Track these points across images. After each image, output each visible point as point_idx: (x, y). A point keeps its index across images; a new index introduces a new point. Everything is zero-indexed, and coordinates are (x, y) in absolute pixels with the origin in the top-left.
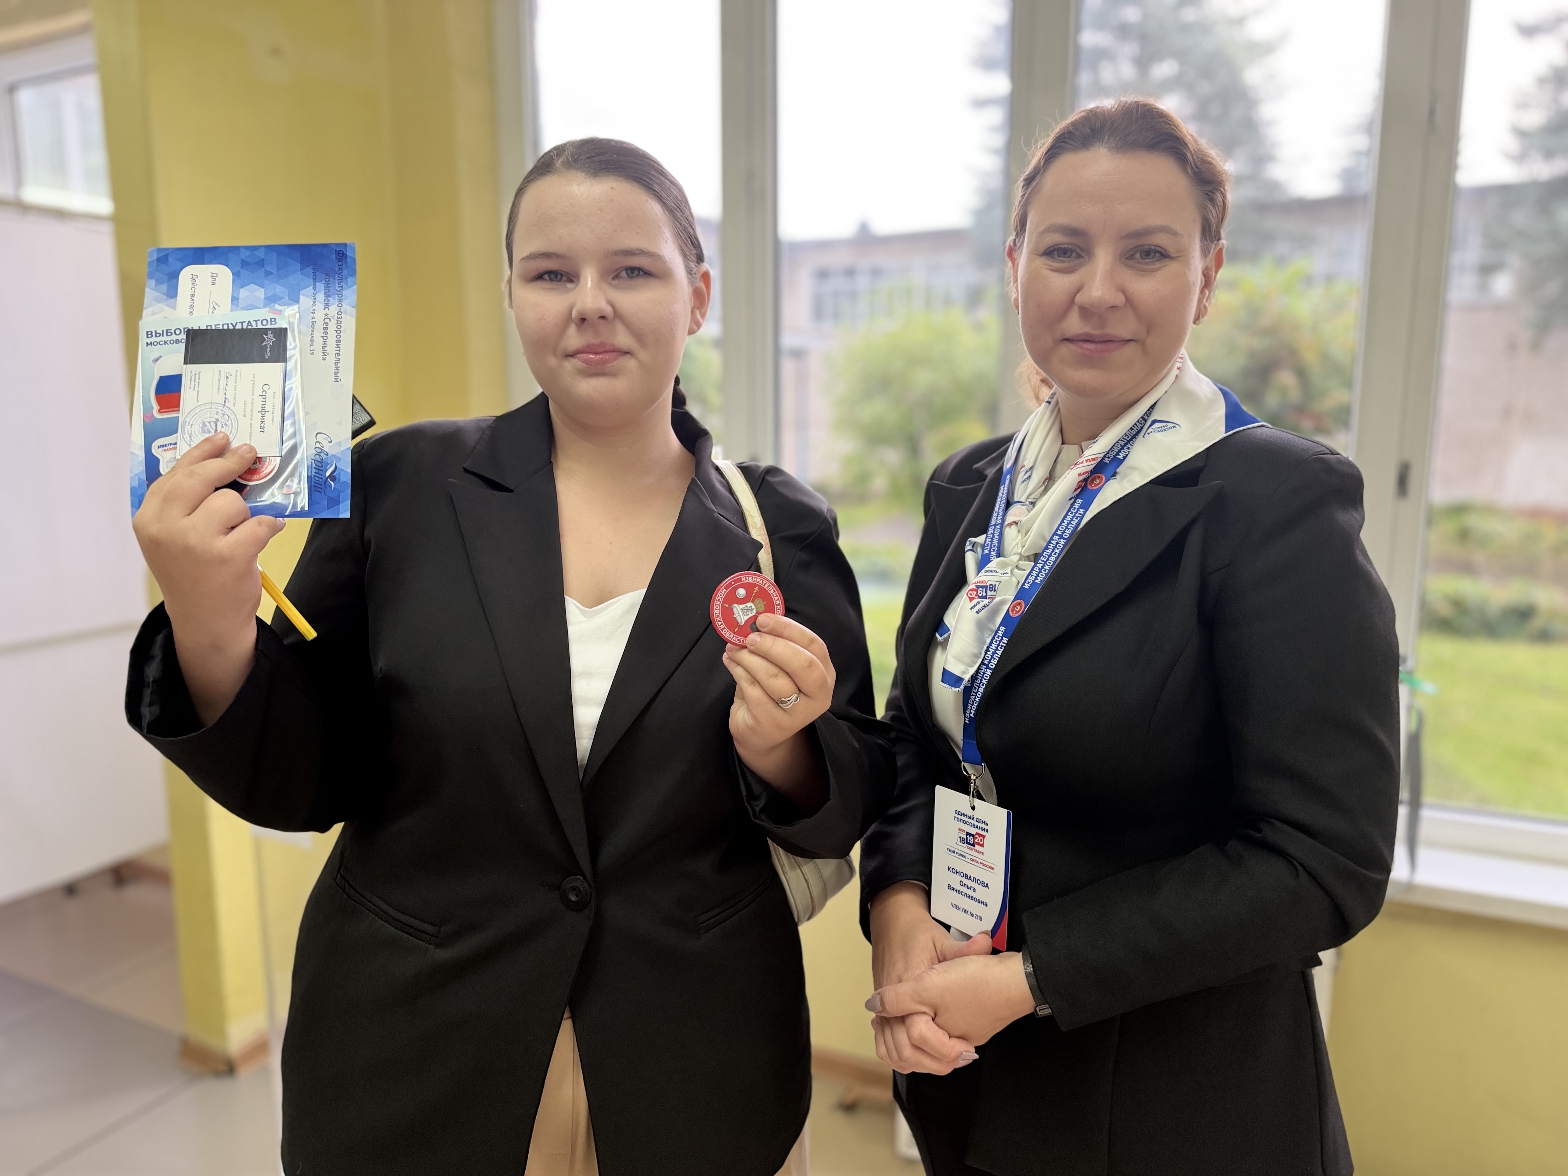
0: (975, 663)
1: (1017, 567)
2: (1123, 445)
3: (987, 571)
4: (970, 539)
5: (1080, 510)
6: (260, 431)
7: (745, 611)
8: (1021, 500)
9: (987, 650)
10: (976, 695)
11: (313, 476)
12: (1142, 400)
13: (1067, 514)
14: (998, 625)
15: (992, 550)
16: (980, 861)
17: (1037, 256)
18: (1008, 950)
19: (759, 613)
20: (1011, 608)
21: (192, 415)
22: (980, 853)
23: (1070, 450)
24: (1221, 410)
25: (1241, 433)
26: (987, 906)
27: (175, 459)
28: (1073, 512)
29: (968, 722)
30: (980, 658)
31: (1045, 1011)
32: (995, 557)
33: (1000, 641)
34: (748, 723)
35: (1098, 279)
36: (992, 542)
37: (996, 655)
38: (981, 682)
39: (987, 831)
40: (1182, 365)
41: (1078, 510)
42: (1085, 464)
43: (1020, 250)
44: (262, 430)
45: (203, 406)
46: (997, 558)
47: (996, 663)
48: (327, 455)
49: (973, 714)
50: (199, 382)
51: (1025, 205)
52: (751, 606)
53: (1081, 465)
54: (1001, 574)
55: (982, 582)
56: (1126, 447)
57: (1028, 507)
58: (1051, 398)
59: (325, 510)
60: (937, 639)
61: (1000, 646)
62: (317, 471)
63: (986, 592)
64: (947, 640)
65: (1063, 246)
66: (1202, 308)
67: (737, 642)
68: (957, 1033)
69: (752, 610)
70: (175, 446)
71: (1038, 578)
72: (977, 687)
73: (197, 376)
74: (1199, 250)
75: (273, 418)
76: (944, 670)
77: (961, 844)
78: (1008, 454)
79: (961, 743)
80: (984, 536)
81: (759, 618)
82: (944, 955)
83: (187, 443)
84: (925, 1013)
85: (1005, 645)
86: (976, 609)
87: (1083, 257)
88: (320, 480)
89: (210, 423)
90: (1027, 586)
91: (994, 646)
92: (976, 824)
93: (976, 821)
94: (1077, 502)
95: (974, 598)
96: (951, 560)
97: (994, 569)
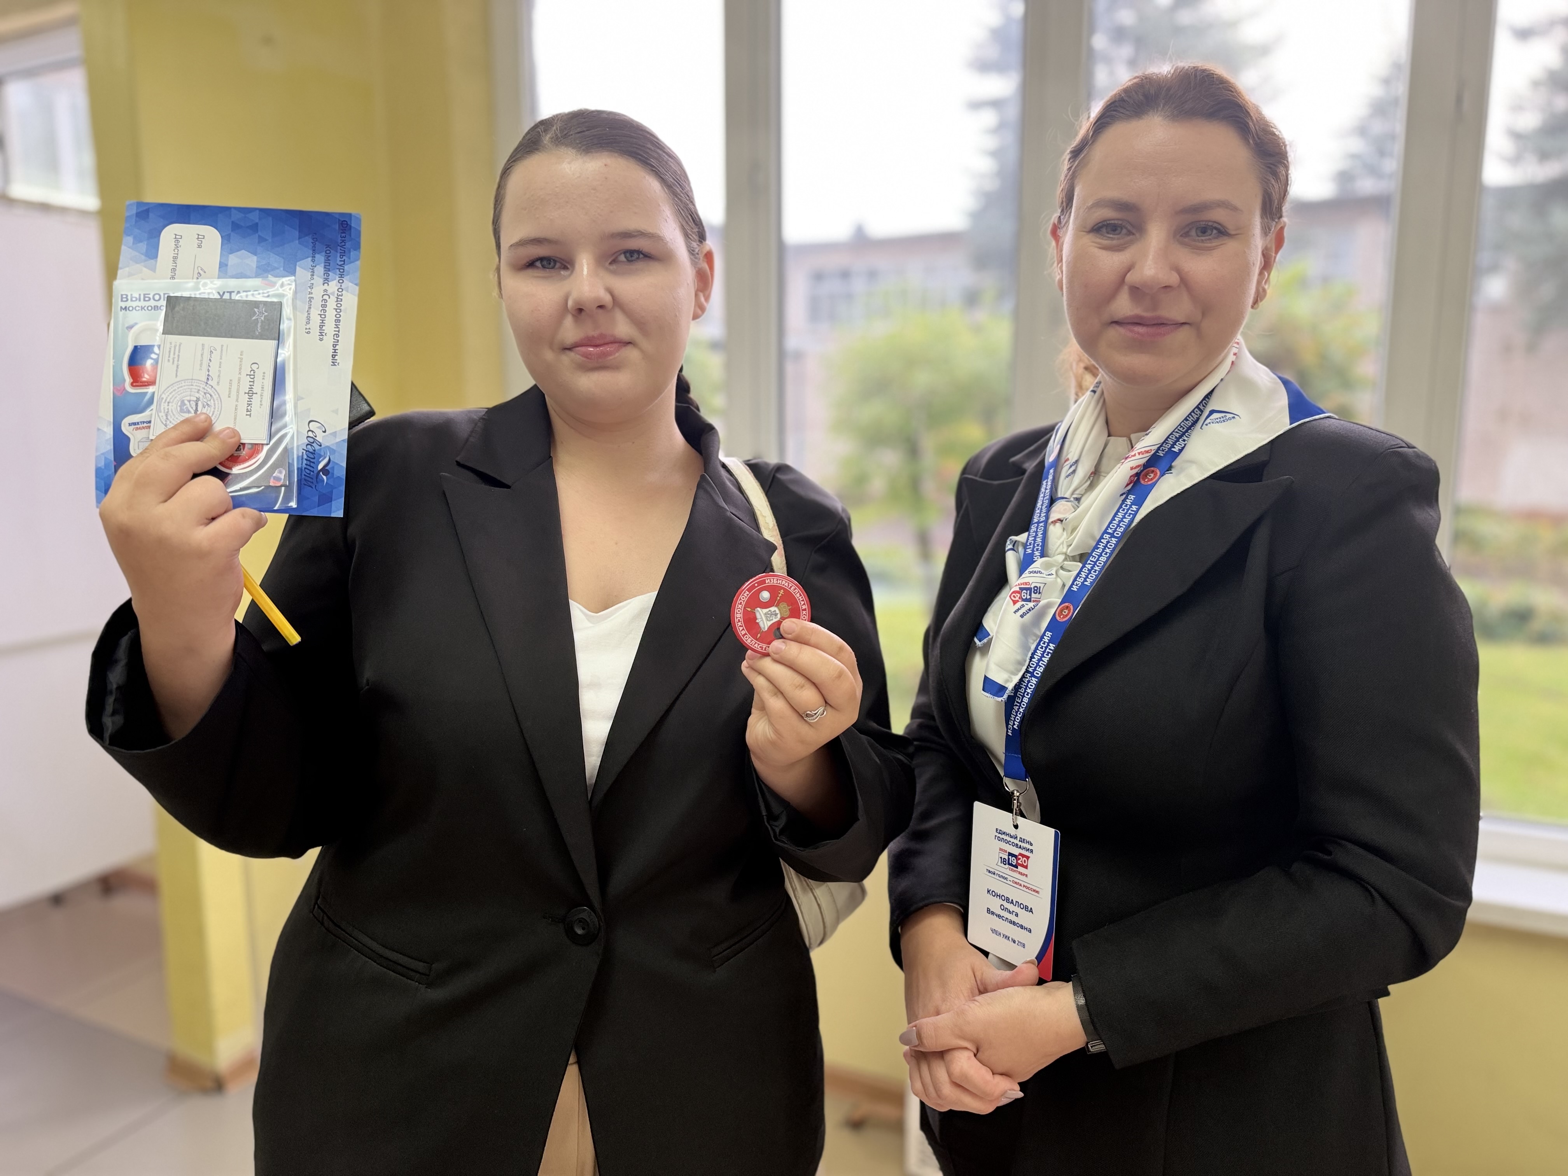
0: (1019, 671)
1: (1062, 568)
2: (1178, 437)
3: (1031, 572)
4: (1010, 538)
5: (1133, 506)
6: (247, 415)
7: (769, 615)
8: (1065, 496)
9: (1032, 657)
10: (1020, 706)
11: (303, 469)
12: (1196, 388)
13: (1118, 511)
14: (1043, 630)
15: (1035, 550)
16: (1023, 884)
17: (1084, 233)
18: (1054, 979)
19: (783, 618)
20: (1057, 612)
21: (170, 391)
22: (1024, 875)
23: (1118, 443)
24: (1283, 400)
25: (1307, 425)
26: (1030, 932)
27: (149, 439)
28: (1124, 509)
29: (1011, 734)
30: (1024, 665)
31: (1097, 1047)
32: (1039, 557)
33: (1046, 648)
34: (769, 737)
35: (1151, 257)
36: (1035, 540)
37: (1041, 662)
38: (1025, 692)
39: (1032, 851)
40: (1238, 351)
41: (1131, 507)
42: (1138, 457)
43: (1065, 228)
44: (248, 413)
45: (183, 382)
46: (1041, 558)
47: (1041, 671)
48: (321, 446)
49: (1016, 725)
50: (179, 356)
51: (1071, 179)
52: (775, 611)
53: (1133, 458)
54: (1046, 575)
55: (1026, 584)
56: (1182, 439)
57: (1073, 504)
58: (1096, 387)
59: (316, 507)
60: (976, 644)
61: (1046, 653)
62: (308, 463)
63: (1030, 595)
64: (988, 645)
65: (1113, 222)
66: (1261, 290)
67: (760, 650)
68: (1000, 1070)
69: (776, 615)
70: (149, 425)
71: (1088, 579)
72: (1021, 697)
73: (177, 348)
74: (1259, 227)
75: (261, 401)
76: (986, 678)
77: (1002, 865)
78: (1050, 447)
79: (1002, 757)
80: (1026, 534)
81: (783, 622)
82: (985, 985)
83: (162, 422)
84: (966, 1048)
85: (1051, 652)
86: (1021, 612)
87: (1133, 234)
88: (312, 473)
89: (189, 401)
90: (1075, 588)
91: (1039, 653)
92: (1020, 844)
93: (1020, 841)
94: (1129, 498)
95: (1018, 601)
96: (989, 560)
97: (1039, 570)
